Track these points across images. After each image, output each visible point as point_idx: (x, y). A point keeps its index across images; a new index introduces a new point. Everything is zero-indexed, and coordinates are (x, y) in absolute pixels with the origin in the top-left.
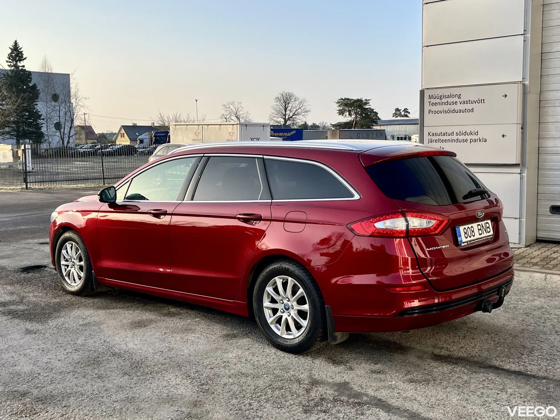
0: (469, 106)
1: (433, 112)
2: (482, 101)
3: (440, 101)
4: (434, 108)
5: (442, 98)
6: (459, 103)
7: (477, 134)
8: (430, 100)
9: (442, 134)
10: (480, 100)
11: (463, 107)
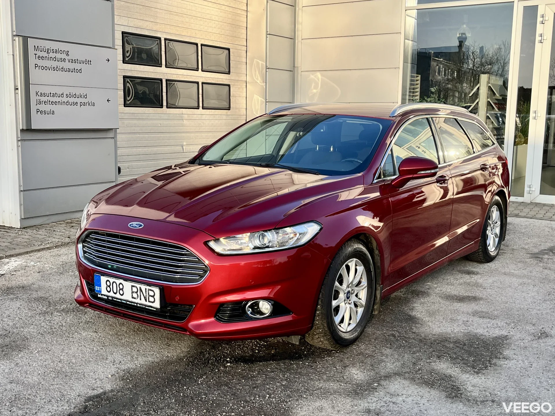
0: (78, 66)
1: (40, 67)
2: (89, 62)
3: (47, 55)
4: (40, 63)
5: (49, 51)
6: (67, 61)
7: (86, 97)
8: (36, 52)
9: (52, 95)
10: (87, 60)
11: (72, 66)
